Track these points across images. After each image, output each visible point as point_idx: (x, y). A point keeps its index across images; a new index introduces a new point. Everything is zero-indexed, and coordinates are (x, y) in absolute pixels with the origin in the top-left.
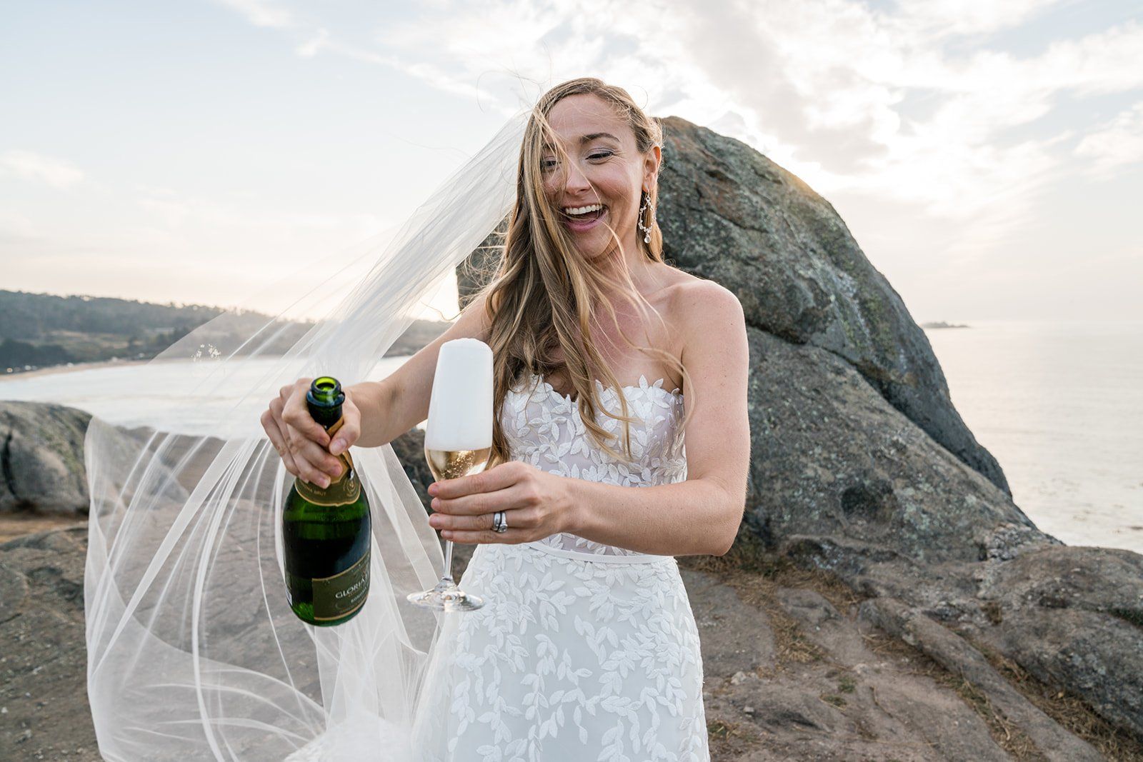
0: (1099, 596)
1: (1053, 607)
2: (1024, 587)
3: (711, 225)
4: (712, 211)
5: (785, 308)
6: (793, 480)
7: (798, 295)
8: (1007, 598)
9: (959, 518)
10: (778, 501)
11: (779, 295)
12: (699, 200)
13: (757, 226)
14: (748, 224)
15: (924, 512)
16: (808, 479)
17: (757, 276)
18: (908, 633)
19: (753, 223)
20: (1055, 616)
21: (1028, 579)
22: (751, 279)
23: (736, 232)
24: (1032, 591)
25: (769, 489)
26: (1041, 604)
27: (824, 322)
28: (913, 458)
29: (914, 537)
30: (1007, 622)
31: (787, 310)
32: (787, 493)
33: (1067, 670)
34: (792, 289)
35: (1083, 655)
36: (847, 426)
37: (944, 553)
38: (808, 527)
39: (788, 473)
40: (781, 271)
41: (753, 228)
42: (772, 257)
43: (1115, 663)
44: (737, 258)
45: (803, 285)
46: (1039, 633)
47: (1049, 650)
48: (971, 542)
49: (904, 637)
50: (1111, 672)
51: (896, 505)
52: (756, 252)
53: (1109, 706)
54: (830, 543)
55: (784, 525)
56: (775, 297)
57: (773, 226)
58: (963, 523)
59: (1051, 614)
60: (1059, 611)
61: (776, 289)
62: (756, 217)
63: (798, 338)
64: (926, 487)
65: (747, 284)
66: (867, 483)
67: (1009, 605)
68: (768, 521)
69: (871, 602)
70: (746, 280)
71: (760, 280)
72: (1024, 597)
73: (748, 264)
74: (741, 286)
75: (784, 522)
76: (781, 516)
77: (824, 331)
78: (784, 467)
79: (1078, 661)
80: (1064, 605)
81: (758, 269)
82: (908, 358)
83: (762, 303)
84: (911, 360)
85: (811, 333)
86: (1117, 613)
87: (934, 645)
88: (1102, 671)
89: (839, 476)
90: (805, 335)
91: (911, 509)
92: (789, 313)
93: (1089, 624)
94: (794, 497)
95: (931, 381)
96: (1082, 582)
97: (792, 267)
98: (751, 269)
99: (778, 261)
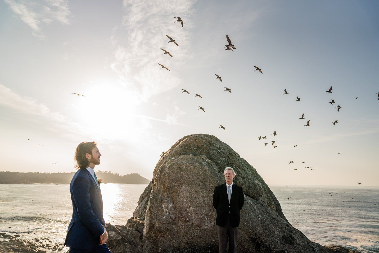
3: (234, 168)
4: (234, 164)
5: (254, 190)
6: (273, 235)
10: (271, 241)
11: (252, 187)
12: (230, 161)
13: (243, 169)
14: (241, 168)
15: (300, 241)
16: (276, 234)
17: (247, 182)
19: (242, 168)
23: (240, 170)
25: (268, 238)
27: (261, 194)
32: (272, 238)
34: (255, 186)
36: (277, 220)
38: (278, 247)
39: (272, 233)
40: (252, 181)
41: (242, 169)
42: (249, 177)
44: (242, 177)
45: (256, 184)
48: (310, 247)
51: (294, 240)
52: (246, 176)
54: (286, 250)
55: (273, 247)
57: (246, 169)
58: (306, 243)
61: (251, 185)
62: (242, 166)
63: (256, 198)
65: (245, 184)
66: (285, 234)
68: (269, 246)
70: (245, 183)
71: (248, 183)
73: (244, 179)
75: (273, 246)
76: (272, 245)
77: (261, 196)
78: (271, 232)
81: (247, 180)
82: (274, 203)
83: (249, 189)
85: (259, 197)
89: (280, 233)
90: (257, 197)
91: (298, 240)
92: (255, 192)
94: (274, 239)
95: (279, 208)
97: (253, 180)
98: (245, 180)
99: (250, 178)
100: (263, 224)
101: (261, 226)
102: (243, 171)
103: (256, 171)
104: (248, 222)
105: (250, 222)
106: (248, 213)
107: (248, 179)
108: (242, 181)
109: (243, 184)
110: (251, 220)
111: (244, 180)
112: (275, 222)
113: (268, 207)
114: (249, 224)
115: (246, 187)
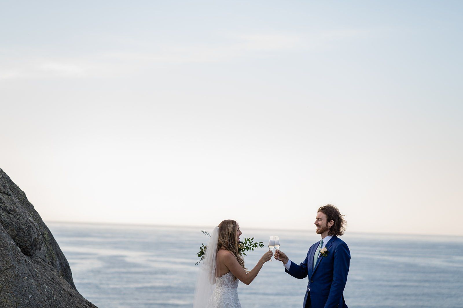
5: (27, 237)
7: (32, 231)
11: (24, 230)
13: (6, 192)
17: (15, 220)
22: (14, 221)
27: (39, 245)
31: (28, 238)
34: (29, 228)
40: (23, 218)
41: (4, 193)
44: (5, 210)
45: (32, 225)
52: (11, 207)
56: (23, 231)
57: (10, 192)
61: (23, 227)
63: (30, 252)
71: (17, 222)
73: (10, 213)
74: (10, 225)
77: (40, 249)
81: (15, 216)
83: (18, 234)
84: (61, 264)
85: (35, 250)
90: (33, 251)
92: (29, 240)
95: (68, 274)
97: (26, 215)
98: (12, 216)
99: (21, 212)
100: (50, 301)
101: (48, 303)
102: (6, 196)
103: (26, 198)
104: (25, 296)
105: (30, 296)
106: (27, 280)
107: (17, 215)
108: (6, 219)
109: (9, 223)
110: (31, 293)
111: (10, 215)
112: (68, 298)
113: (52, 271)
114: (27, 301)
115: (13, 231)
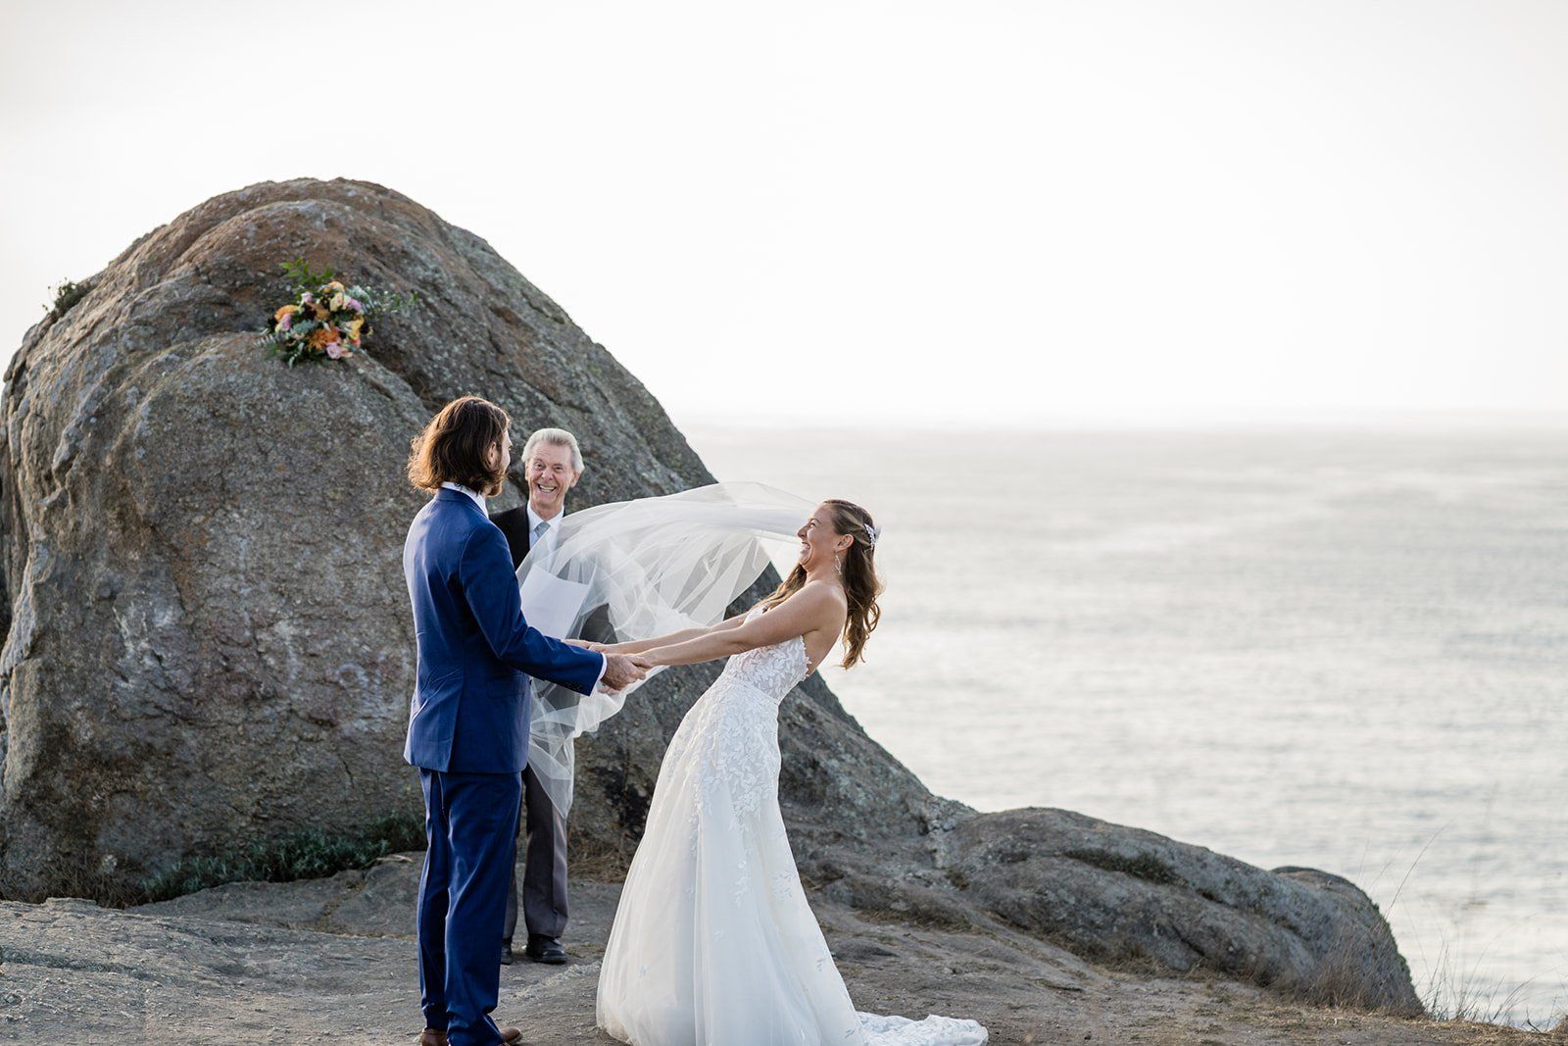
0: (1052, 843)
1: (1014, 862)
2: (981, 850)
8: (969, 861)
9: (888, 791)
15: (859, 786)
18: (896, 901)
20: (1019, 868)
21: (980, 842)
24: (989, 852)
26: (1002, 860)
28: (826, 724)
29: (853, 814)
30: (976, 883)
33: (1044, 907)
35: (1055, 891)
37: (885, 830)
43: (1080, 893)
46: (1011, 884)
47: (1026, 895)
48: (907, 816)
49: (894, 906)
50: (1079, 901)
53: (1080, 930)
58: (894, 797)
59: (1015, 867)
60: (1021, 864)
64: (847, 757)
67: (972, 868)
69: (839, 883)
72: (984, 858)
79: (1052, 897)
80: (1024, 857)
86: (1070, 855)
87: (932, 902)
88: (1072, 901)
93: (1051, 867)
96: (1034, 835)
100: (660, 705)
101: (649, 711)
